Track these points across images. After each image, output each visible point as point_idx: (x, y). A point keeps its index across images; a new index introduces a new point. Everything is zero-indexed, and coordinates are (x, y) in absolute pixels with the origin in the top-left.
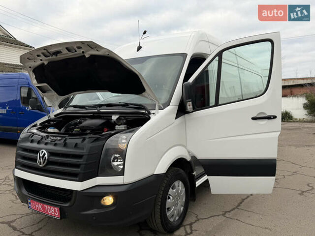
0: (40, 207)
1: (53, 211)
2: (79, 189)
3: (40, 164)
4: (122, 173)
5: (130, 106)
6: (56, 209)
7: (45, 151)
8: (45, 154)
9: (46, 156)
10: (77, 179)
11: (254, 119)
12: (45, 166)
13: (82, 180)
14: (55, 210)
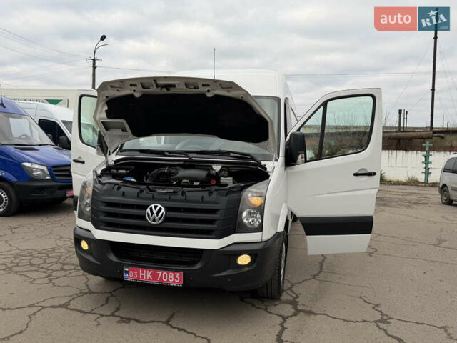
0: (148, 275)
1: (172, 278)
2: (216, 248)
3: (154, 221)
4: (260, 229)
5: (232, 154)
6: (178, 274)
7: (159, 206)
8: (160, 209)
9: (163, 211)
10: (213, 236)
11: (356, 175)
12: (160, 224)
13: (219, 237)
14: (175, 276)
